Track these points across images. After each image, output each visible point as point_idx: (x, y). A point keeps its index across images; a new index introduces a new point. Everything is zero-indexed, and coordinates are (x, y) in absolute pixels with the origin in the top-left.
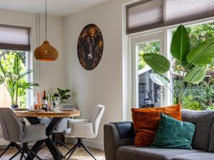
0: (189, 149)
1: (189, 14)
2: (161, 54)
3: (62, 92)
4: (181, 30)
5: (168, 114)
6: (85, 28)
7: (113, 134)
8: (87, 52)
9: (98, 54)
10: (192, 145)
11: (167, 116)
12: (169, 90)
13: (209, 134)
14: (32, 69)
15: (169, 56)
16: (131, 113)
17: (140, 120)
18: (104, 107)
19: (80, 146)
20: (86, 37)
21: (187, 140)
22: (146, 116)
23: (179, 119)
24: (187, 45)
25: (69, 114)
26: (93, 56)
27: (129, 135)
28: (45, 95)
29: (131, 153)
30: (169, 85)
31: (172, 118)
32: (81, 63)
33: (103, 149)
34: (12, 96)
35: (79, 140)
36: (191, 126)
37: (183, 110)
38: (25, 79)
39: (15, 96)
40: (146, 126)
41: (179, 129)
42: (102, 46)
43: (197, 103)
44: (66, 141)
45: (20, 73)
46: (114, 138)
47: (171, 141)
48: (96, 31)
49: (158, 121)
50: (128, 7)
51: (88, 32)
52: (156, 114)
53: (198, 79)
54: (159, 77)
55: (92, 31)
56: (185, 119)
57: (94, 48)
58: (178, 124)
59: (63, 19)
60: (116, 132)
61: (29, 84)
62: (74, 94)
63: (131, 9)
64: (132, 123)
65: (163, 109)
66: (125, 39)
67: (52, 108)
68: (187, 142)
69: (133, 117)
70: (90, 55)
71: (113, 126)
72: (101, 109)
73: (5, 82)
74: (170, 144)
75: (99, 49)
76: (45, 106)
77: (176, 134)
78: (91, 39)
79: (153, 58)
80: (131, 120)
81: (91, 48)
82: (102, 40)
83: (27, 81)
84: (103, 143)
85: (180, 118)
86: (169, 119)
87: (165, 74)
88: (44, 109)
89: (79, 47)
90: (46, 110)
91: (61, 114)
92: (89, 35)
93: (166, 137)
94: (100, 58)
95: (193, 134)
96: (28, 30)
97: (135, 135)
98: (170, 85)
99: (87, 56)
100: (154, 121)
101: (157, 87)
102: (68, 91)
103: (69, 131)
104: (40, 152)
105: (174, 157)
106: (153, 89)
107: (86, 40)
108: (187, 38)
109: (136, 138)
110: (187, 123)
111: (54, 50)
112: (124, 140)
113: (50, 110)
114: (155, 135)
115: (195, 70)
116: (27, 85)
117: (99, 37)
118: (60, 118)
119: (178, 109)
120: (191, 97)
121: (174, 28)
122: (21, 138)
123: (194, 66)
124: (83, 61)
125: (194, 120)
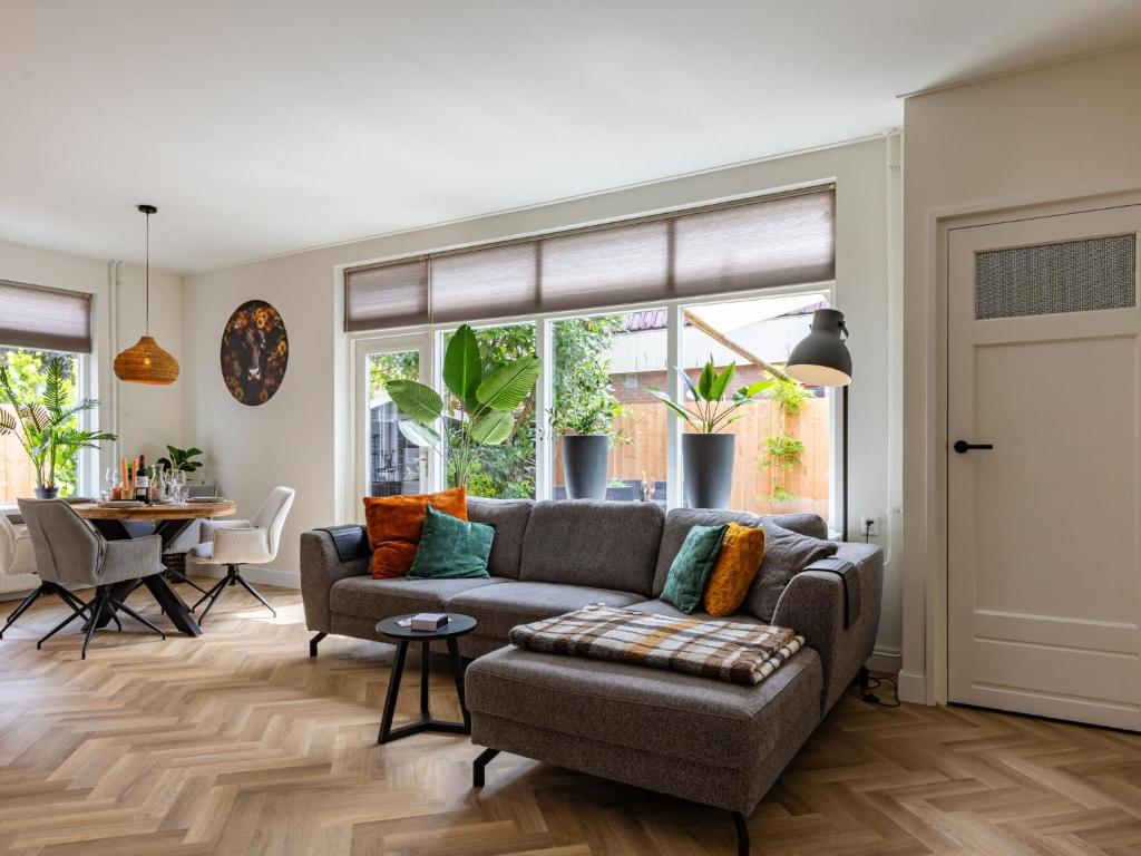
0: (482, 576)
1: (481, 303)
2: (423, 383)
3: (181, 456)
4: (464, 333)
5: (439, 509)
6: (241, 309)
7: (323, 554)
8: (247, 364)
9: (276, 370)
10: (488, 569)
11: (438, 513)
12: (437, 454)
13: (521, 547)
14: (95, 396)
15: (439, 386)
16: (362, 507)
17: (381, 522)
18: (293, 492)
19: (233, 583)
20: (244, 329)
21: (479, 560)
22: (396, 512)
23: (464, 519)
24: (477, 367)
25: (210, 511)
26: (263, 371)
27: (357, 553)
28: (142, 465)
29: (364, 594)
30: (437, 447)
31: (449, 517)
32: (231, 389)
33: (300, 587)
34: (39, 465)
35: (231, 568)
36: (487, 531)
37: (470, 498)
38: (77, 423)
39: (47, 465)
40: (396, 534)
41: (464, 539)
42: (286, 354)
43: (489, 479)
44: (189, 570)
45: (63, 408)
46: (324, 562)
47: (449, 563)
48: (271, 318)
49: (422, 523)
50: (348, 273)
51: (248, 317)
52: (417, 509)
53: (496, 437)
54: (419, 428)
55: (261, 318)
56: (474, 516)
57: (264, 355)
58: (462, 529)
59: (184, 281)
60: (330, 550)
61: (87, 435)
62: (212, 460)
63: (354, 278)
64: (362, 528)
65: (431, 498)
66: (342, 341)
67: (162, 494)
68: (479, 563)
69: (367, 515)
70: (254, 372)
71: (323, 536)
72: (286, 497)
73: (19, 428)
74: (445, 570)
75: (279, 358)
76: (144, 492)
77: (456, 549)
78: (256, 335)
79: (407, 391)
80: (363, 522)
81: (256, 356)
82: (286, 340)
83: (80, 429)
84: (298, 573)
85: (466, 515)
86: (444, 520)
87: (430, 425)
88: (140, 498)
89: (224, 350)
90: (147, 501)
91: (190, 512)
92: (253, 325)
93: (439, 554)
94: (279, 379)
95: (489, 546)
96: (87, 300)
97: (370, 554)
98: (440, 447)
99: (246, 373)
100: (413, 522)
101: (404, 443)
102: (195, 452)
103: (206, 548)
104: (130, 596)
105: (455, 596)
106: (395, 446)
107: (244, 335)
108: (475, 351)
109: (375, 559)
110: (477, 525)
111: (169, 359)
112: (350, 564)
113: (157, 501)
114: (416, 552)
115: (492, 418)
116: (82, 439)
117: (277, 332)
118: (187, 520)
119: (460, 496)
120: (477, 465)
121: (452, 328)
122: (94, 575)
123: (488, 410)
124: (236, 383)
125: (492, 520)
